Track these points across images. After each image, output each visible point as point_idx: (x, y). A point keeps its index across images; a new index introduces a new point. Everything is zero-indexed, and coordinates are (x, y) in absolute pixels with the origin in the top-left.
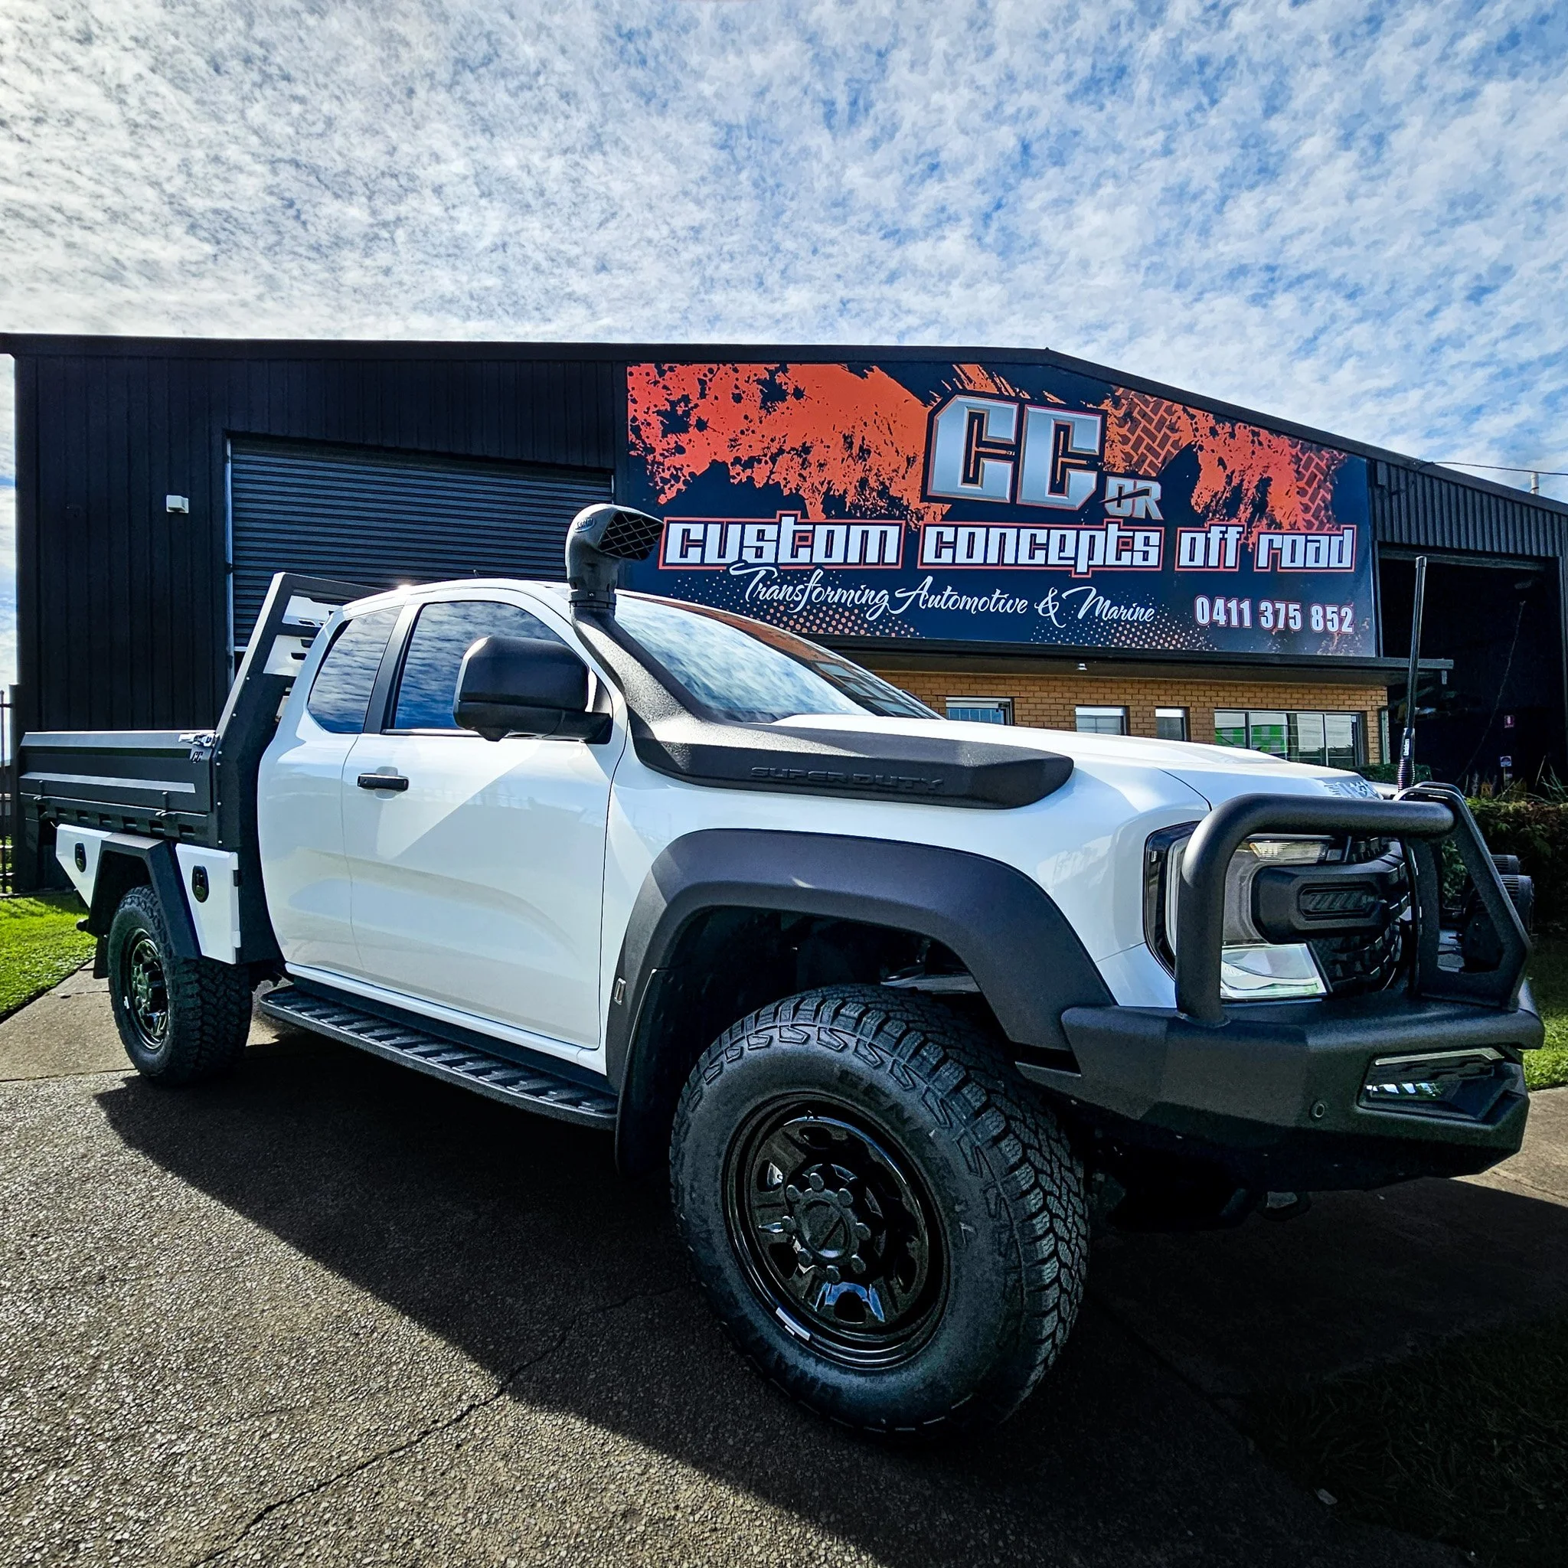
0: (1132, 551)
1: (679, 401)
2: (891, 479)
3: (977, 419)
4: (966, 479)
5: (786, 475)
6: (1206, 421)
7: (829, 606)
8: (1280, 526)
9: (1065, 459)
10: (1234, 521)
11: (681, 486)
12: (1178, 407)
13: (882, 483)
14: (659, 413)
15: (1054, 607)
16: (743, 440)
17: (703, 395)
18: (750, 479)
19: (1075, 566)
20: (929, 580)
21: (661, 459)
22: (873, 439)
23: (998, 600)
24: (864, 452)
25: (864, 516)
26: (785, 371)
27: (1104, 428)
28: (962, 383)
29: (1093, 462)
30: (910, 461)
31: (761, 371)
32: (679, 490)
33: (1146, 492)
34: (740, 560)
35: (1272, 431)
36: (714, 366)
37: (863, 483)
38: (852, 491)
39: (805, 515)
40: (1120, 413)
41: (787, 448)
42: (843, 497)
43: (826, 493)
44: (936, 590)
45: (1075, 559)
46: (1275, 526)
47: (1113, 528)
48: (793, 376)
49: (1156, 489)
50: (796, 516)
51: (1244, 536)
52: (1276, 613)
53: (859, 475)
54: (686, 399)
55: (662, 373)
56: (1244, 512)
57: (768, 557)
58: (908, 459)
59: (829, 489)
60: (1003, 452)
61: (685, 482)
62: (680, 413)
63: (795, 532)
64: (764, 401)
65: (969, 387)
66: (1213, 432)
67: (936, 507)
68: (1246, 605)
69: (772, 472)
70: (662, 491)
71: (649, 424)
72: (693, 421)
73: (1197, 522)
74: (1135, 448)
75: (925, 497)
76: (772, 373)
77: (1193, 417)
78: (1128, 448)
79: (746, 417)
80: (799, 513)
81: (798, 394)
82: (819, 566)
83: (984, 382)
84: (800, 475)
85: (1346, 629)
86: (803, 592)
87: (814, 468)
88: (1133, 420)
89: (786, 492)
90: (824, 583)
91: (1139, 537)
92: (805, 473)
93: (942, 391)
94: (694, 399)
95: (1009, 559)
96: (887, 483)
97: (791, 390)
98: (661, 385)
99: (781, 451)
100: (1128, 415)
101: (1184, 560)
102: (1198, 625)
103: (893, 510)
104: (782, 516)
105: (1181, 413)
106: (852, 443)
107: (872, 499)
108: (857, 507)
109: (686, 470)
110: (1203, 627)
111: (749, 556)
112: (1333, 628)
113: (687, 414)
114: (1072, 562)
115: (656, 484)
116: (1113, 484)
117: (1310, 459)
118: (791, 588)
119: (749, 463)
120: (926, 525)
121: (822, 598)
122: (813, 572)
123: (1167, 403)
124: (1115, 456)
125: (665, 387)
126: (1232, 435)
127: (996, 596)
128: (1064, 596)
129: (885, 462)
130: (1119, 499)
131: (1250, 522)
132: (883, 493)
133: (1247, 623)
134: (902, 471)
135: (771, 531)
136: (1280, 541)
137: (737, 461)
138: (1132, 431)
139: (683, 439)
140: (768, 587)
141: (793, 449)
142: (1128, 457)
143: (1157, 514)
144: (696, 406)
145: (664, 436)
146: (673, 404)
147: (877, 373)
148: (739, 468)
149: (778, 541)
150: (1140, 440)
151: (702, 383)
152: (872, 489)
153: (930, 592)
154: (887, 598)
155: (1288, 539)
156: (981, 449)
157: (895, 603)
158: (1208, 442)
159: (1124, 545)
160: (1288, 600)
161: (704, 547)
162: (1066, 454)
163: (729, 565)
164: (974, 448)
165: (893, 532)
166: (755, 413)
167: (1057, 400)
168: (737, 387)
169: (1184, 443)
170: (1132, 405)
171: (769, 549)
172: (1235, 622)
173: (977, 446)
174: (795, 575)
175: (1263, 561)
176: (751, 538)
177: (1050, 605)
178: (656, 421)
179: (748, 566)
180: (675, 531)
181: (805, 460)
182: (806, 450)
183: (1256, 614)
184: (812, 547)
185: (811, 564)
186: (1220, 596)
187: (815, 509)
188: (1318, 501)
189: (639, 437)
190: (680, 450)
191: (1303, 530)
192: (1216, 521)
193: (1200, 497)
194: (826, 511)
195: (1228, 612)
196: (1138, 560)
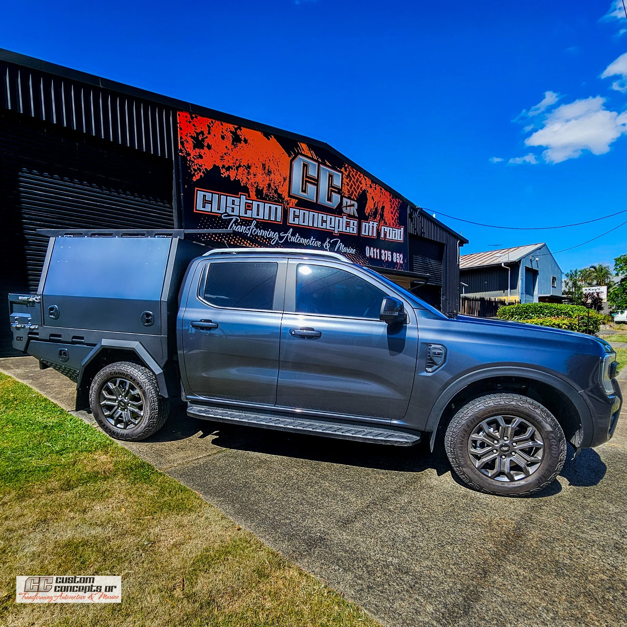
0: (349, 227)
1: (200, 133)
2: (278, 186)
3: (305, 166)
4: (303, 191)
5: (241, 176)
6: (369, 182)
7: (258, 237)
8: (386, 224)
9: (332, 188)
10: (376, 220)
11: (201, 174)
12: (362, 175)
13: (276, 187)
14: (192, 137)
15: (328, 245)
16: (225, 157)
17: (209, 133)
18: (229, 176)
19: (334, 230)
20: (291, 230)
21: (193, 160)
22: (273, 167)
23: (312, 241)
24: (269, 172)
25: (269, 200)
26: (241, 130)
27: (342, 179)
28: (301, 150)
29: (339, 191)
30: (285, 179)
31: (232, 127)
32: (201, 176)
33: (353, 205)
34: (226, 213)
35: (385, 189)
36: (214, 121)
37: (269, 185)
38: (265, 189)
39: (249, 196)
40: (347, 173)
41: (242, 165)
42: (262, 190)
43: (257, 187)
44: (293, 234)
45: (334, 228)
46: (385, 223)
47: (345, 217)
48: (244, 132)
49: (356, 204)
50: (246, 195)
51: (378, 226)
52: (385, 254)
53: (268, 182)
54: (202, 133)
55: (192, 118)
56: (378, 217)
57: (236, 213)
58: (284, 178)
59: (258, 186)
60: (313, 182)
61: (203, 172)
62: (200, 139)
63: (246, 203)
64: (233, 141)
65: (303, 153)
66: (371, 187)
67: (293, 200)
68: (378, 251)
69: (237, 175)
70: (194, 175)
71: (187, 142)
72: (206, 144)
73: (366, 219)
74: (351, 188)
75: (290, 196)
76: (236, 129)
77: (365, 179)
78: (349, 187)
79: (226, 147)
80: (247, 194)
81: (246, 141)
82: (255, 219)
83: (307, 152)
84: (247, 178)
85: (402, 262)
86: (249, 229)
87: (252, 176)
88: (350, 177)
89: (242, 185)
90: (257, 226)
91: (352, 222)
92: (249, 177)
93: (294, 152)
94: (206, 133)
95: (315, 225)
96: (277, 187)
97: (243, 139)
98: (192, 124)
99: (240, 166)
100: (349, 174)
101: (363, 233)
102: (366, 257)
103: (279, 200)
104: (241, 195)
105: (362, 177)
106: (265, 168)
107: (272, 194)
108: (267, 196)
109: (204, 167)
110: (368, 258)
111: (229, 211)
112: (398, 262)
113: (203, 140)
114: (333, 229)
115: (191, 171)
116: (345, 200)
117: (394, 202)
118: (245, 227)
119: (228, 169)
120: (290, 207)
121: (256, 233)
122: (252, 221)
123: (359, 173)
124: (345, 190)
125: (194, 125)
126: (375, 189)
127: (312, 239)
128: (331, 241)
129: (276, 178)
130: (346, 207)
131: (379, 221)
132: (276, 191)
133: (378, 258)
134: (282, 183)
135: (237, 201)
136: (387, 229)
137: (223, 167)
138: (350, 181)
139: (202, 152)
140: (237, 226)
141: (244, 166)
142: (349, 192)
143: (356, 215)
144: (207, 137)
145: (194, 149)
146: (198, 134)
147: (273, 139)
148: (224, 170)
149: (240, 206)
150: (352, 185)
151: (209, 127)
152: (272, 189)
153: (292, 235)
154: (278, 235)
155: (389, 228)
156: (307, 179)
157: (281, 238)
158: (370, 190)
159: (348, 224)
160: (388, 250)
161: (212, 204)
162: (332, 187)
163: (222, 214)
164: (305, 178)
165: (280, 208)
166: (230, 146)
167: (329, 165)
168: (222, 132)
169: (363, 189)
170: (350, 172)
171: (236, 208)
172: (375, 257)
173: (306, 178)
174: (246, 222)
175: (382, 236)
176: (229, 204)
177: (327, 244)
178: (191, 141)
179: (229, 215)
180: (200, 195)
181: (249, 171)
182: (249, 167)
183: (381, 254)
184: (252, 210)
185: (252, 218)
186: (372, 247)
187: (253, 194)
188: (396, 216)
189: (184, 147)
190: (201, 157)
191: (392, 226)
192: (371, 219)
193: (367, 211)
194: (256, 195)
195: (374, 252)
196: (351, 232)
